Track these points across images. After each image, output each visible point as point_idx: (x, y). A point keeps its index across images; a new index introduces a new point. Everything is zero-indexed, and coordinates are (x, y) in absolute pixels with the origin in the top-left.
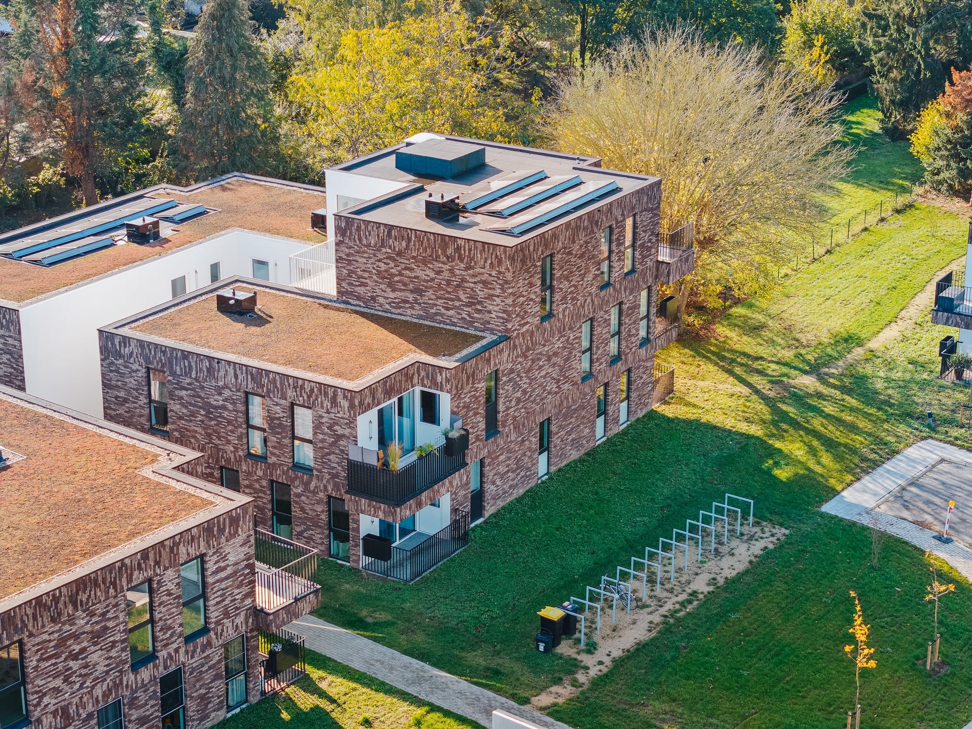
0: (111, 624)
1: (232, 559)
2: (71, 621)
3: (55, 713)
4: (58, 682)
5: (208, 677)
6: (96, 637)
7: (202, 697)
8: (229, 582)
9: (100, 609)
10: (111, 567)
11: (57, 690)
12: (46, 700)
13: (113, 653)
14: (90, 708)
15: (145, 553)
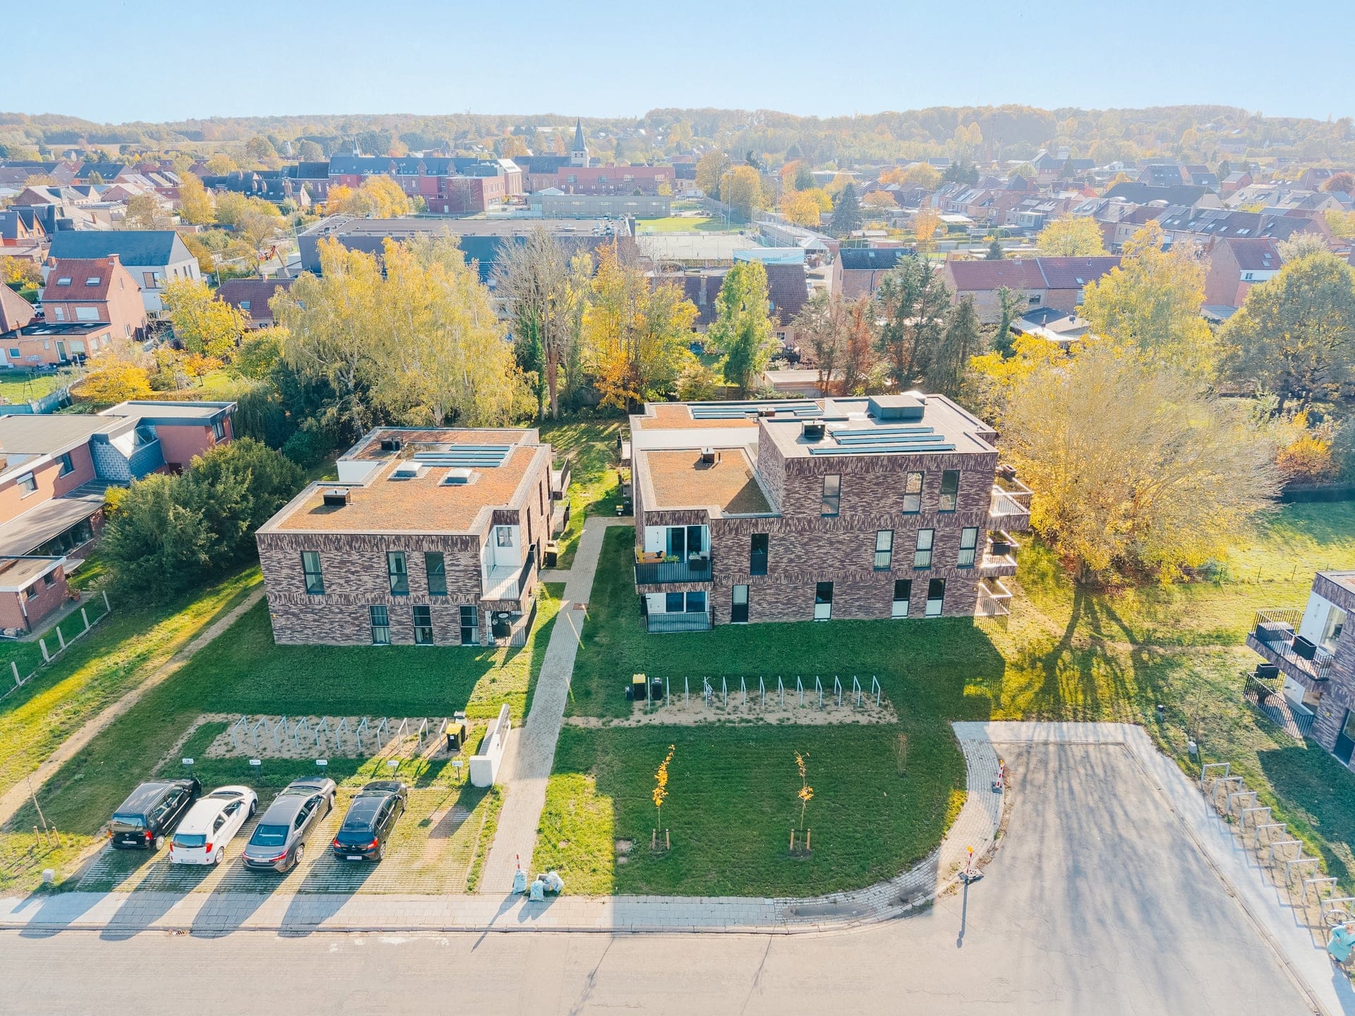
0: (375, 565)
1: (463, 562)
2: (348, 553)
3: (340, 596)
4: (342, 581)
5: (447, 619)
6: (367, 568)
7: (443, 628)
8: (462, 574)
9: (368, 555)
10: (374, 536)
11: (341, 585)
12: (334, 587)
13: (377, 580)
14: (363, 602)
15: (398, 537)
